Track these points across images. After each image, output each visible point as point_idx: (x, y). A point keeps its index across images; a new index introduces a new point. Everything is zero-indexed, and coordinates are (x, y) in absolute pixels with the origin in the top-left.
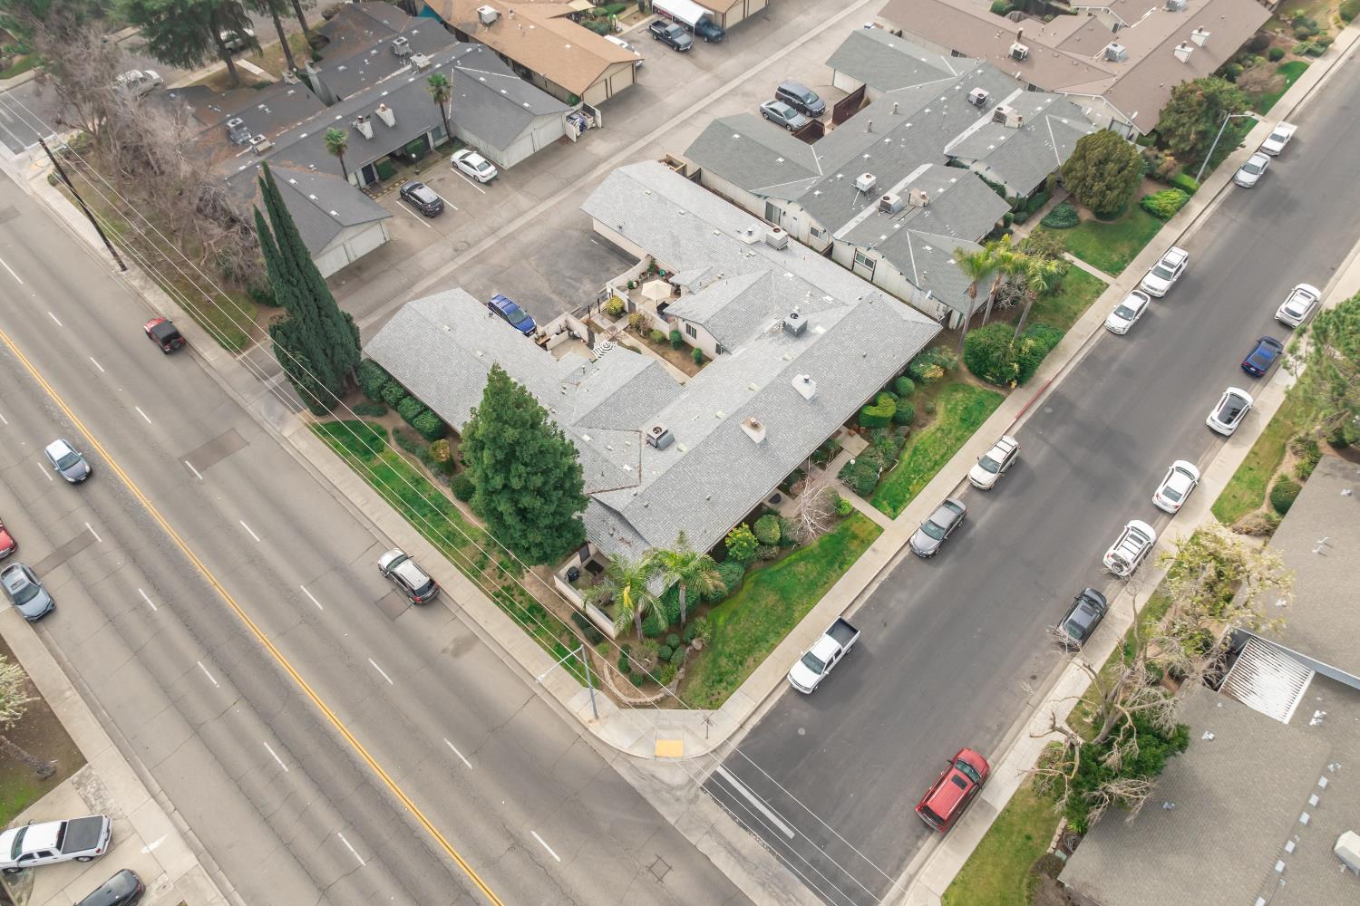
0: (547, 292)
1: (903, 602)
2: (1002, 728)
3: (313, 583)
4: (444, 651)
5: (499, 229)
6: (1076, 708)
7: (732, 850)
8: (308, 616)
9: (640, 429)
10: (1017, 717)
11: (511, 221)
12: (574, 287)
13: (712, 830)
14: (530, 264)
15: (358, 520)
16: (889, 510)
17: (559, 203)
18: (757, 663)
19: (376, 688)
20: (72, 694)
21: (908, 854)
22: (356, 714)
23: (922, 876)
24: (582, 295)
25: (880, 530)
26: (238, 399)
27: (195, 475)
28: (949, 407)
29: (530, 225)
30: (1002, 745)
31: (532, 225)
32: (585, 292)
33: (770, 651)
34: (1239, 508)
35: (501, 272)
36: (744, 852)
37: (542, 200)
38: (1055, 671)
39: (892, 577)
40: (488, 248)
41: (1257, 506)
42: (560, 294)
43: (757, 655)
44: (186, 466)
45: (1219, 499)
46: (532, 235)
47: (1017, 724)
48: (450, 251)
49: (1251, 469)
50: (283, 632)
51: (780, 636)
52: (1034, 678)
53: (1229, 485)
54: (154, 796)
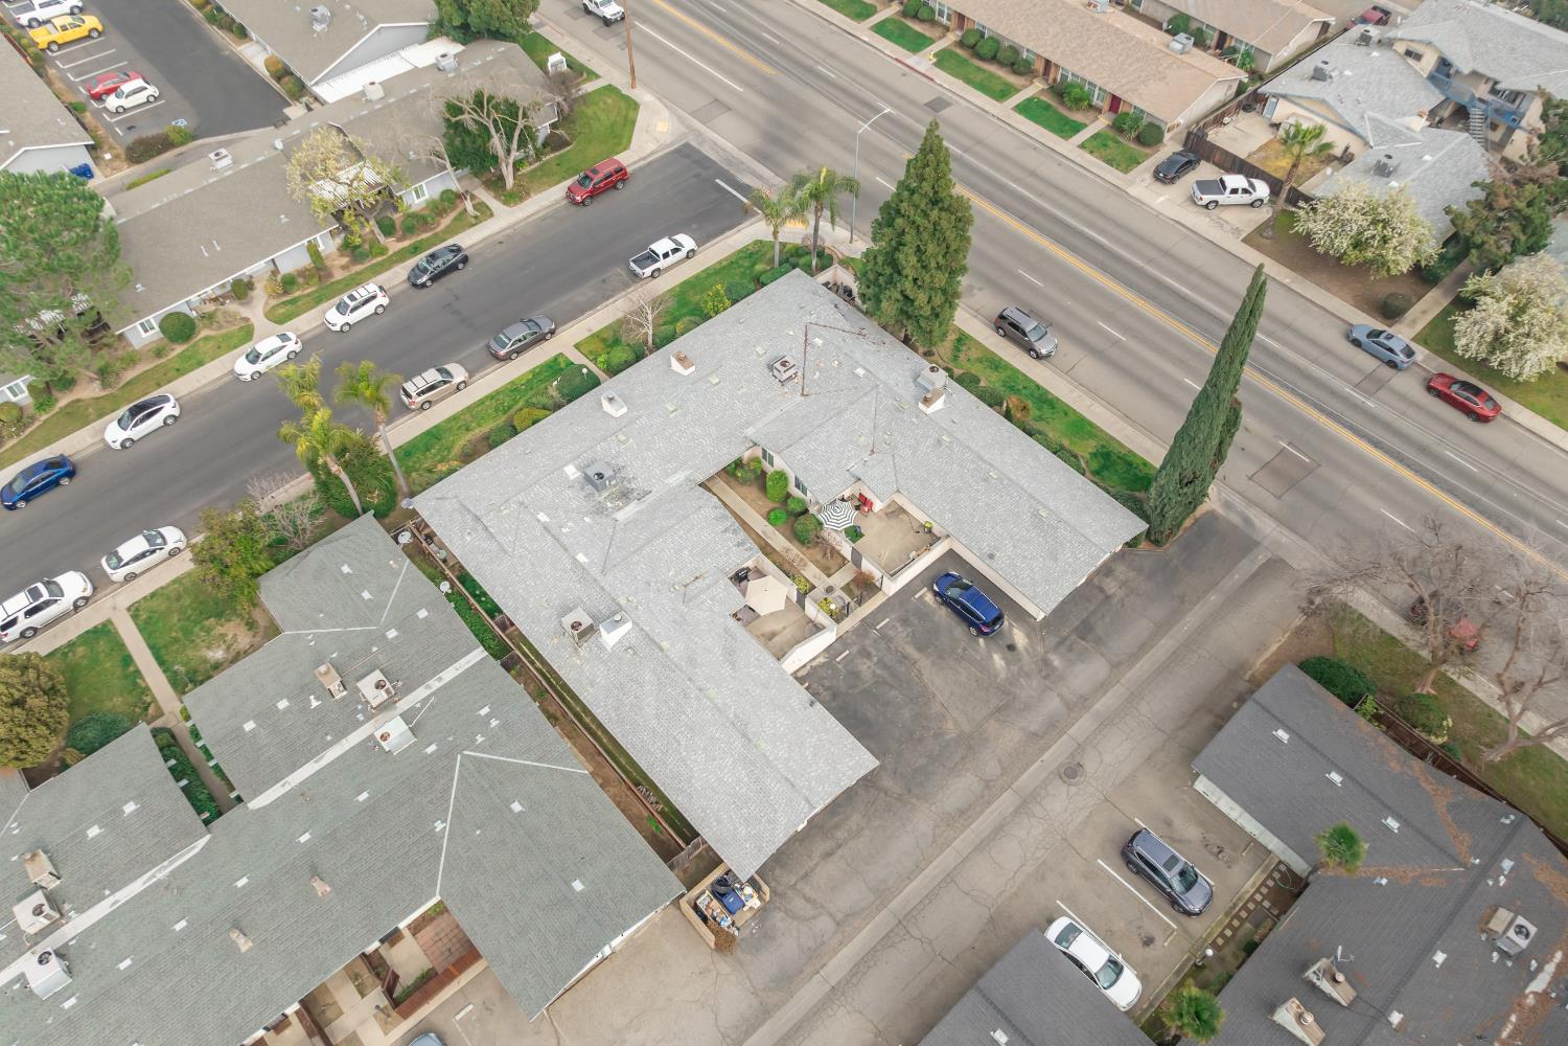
0: (924, 663)
1: (579, 295)
2: (544, 219)
3: (1116, 343)
4: (981, 289)
5: (1017, 812)
6: (481, 222)
7: (760, 177)
8: (1109, 318)
9: (803, 398)
10: (530, 223)
11: (999, 830)
12: (885, 667)
13: (771, 186)
14: (955, 721)
15: (1094, 393)
16: (561, 360)
17: (918, 869)
18: (720, 262)
19: (1032, 268)
20: (1287, 281)
21: (641, 169)
22: (1040, 252)
23: (636, 158)
24: (874, 653)
25: (577, 346)
26: (1294, 537)
27: (1289, 444)
28: (446, 453)
29: (964, 814)
30: (548, 210)
31: (962, 812)
32: (868, 656)
33: (708, 269)
34: (226, 337)
35: (998, 710)
36: (750, 176)
37: (950, 878)
38: (481, 245)
39: (583, 312)
40: (1028, 766)
41: (206, 338)
42: (905, 657)
43: (718, 267)
44: (1309, 457)
45: (235, 348)
46: (959, 789)
47: (530, 220)
48: (1090, 766)
49: (178, 370)
50: (1126, 307)
51: (697, 277)
52: (501, 243)
53: (213, 359)
54: (1178, 222)
